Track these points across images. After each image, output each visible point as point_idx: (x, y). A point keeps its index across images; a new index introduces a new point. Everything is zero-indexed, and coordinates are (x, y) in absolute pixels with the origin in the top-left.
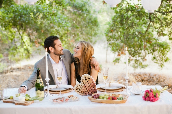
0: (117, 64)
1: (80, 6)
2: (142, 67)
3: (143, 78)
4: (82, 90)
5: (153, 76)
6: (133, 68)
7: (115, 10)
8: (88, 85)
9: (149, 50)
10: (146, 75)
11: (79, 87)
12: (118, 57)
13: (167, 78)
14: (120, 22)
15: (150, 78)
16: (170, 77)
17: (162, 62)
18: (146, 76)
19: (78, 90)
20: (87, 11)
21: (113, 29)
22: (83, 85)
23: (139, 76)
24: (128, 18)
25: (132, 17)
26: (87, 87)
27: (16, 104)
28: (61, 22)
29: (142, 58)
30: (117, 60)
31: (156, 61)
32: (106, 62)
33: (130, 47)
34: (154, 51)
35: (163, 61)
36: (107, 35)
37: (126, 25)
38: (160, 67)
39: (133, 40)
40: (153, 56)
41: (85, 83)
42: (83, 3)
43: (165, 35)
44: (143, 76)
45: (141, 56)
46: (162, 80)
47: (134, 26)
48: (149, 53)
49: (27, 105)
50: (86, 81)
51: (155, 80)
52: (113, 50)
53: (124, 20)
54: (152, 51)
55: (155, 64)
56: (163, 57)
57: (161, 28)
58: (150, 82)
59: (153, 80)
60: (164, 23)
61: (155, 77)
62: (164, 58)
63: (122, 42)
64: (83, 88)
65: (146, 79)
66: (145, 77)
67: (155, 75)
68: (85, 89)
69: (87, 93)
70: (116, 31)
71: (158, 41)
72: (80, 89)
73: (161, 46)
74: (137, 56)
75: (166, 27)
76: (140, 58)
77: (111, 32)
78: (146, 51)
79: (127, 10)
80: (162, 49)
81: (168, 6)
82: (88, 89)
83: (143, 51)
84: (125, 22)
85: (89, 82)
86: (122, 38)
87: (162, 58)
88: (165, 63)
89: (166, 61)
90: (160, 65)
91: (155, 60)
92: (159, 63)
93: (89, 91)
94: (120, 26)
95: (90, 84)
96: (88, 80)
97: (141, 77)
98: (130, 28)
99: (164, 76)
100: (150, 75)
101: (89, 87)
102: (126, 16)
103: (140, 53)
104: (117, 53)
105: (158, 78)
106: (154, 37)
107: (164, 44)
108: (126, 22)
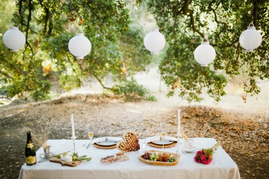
0: (170, 97)
1: (133, 34)
2: (197, 101)
3: (198, 113)
4: (125, 147)
5: (208, 111)
6: (187, 101)
7: (168, 42)
8: (131, 141)
9: (205, 83)
10: (201, 108)
11: (122, 144)
12: (172, 90)
13: (223, 113)
14: (174, 54)
15: (205, 113)
16: (226, 111)
17: (218, 96)
18: (201, 110)
19: (121, 147)
20: (140, 39)
21: (167, 61)
22: (126, 142)
23: (194, 111)
24: (183, 50)
25: (187, 49)
26: (130, 143)
27: (63, 165)
28: (113, 53)
29: (197, 90)
30: (171, 94)
31: (212, 95)
32: (160, 91)
33: (185, 80)
34: (210, 84)
35: (220, 94)
36: (161, 68)
37: (180, 57)
38: (216, 101)
39: (188, 72)
40: (209, 89)
41: (128, 140)
42: (135, 30)
43: (222, 68)
44: (198, 111)
45: (196, 89)
46: (218, 115)
47: (189, 58)
48: (204, 86)
49: (74, 166)
50: (129, 137)
51: (211, 115)
52: (167, 83)
53: (179, 52)
54: (208, 84)
55: (211, 97)
56: (220, 90)
57: (218, 61)
58: (205, 117)
59: (208, 115)
60: (221, 55)
61: (210, 112)
62: (220, 92)
63: (176, 74)
64: (126, 145)
65: (201, 114)
66: (199, 112)
67: (210, 110)
68: (128, 145)
69: (130, 149)
70: (170, 63)
71: (214, 74)
72: (123, 146)
73: (218, 79)
74: (192, 88)
75: (223, 60)
76: (195, 90)
77: (165, 65)
78: (202, 84)
79: (182, 42)
80: (219, 82)
81: (225, 38)
82: (131, 145)
83: (198, 84)
84: (179, 54)
85: (132, 138)
86: (176, 71)
87: (219, 92)
88: (221, 97)
89: (222, 95)
90: (216, 99)
91: (210, 94)
92: (214, 97)
93: (131, 147)
94: (174, 58)
95: (133, 140)
96: (131, 136)
97: (196, 111)
98: (185, 60)
99: (220, 110)
100: (205, 108)
101: (132, 143)
102: (181, 48)
103: (195, 86)
104: (171, 86)
105: (214, 113)
106: (210, 70)
107: (221, 77)
108: (181, 54)
